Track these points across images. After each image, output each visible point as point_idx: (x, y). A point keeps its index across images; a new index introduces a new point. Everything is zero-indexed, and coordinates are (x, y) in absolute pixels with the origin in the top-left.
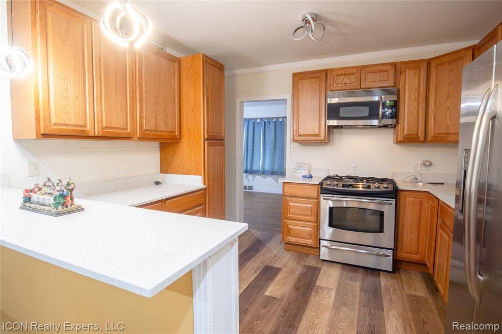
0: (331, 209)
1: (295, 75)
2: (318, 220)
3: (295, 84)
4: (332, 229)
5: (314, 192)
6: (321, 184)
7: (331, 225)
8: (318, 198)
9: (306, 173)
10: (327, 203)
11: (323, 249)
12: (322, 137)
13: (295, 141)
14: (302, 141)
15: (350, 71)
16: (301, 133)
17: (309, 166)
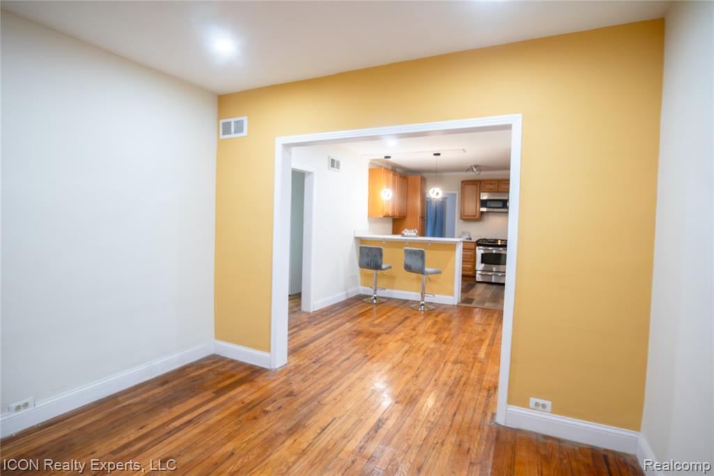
0: (482, 255)
1: (463, 182)
2: (475, 262)
3: (463, 188)
4: (483, 265)
5: (472, 246)
6: (477, 242)
7: (482, 262)
8: (475, 249)
9: (468, 237)
10: (480, 251)
11: (477, 275)
12: (478, 217)
13: (461, 218)
14: (467, 219)
15: (493, 182)
16: (466, 214)
17: (469, 233)
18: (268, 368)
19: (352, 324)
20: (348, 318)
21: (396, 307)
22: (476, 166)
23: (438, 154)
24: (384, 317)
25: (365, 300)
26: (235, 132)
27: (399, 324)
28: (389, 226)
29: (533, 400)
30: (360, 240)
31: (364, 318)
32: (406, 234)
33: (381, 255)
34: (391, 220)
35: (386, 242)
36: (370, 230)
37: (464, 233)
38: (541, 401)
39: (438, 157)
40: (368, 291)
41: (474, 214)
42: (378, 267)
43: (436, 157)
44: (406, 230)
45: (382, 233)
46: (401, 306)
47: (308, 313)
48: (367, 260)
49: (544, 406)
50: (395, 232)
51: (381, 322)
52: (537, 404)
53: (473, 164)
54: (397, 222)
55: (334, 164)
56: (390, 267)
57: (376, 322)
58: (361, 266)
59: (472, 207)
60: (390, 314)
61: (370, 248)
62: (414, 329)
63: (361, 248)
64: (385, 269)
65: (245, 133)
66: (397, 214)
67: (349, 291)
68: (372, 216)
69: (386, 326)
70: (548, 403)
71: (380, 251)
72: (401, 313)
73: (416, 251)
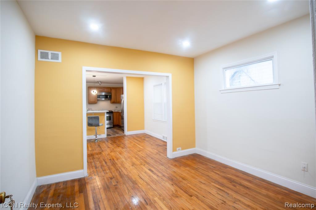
1: (88, 87)
13: (89, 103)
14: (91, 103)
15: (102, 88)
16: (91, 101)
17: (91, 109)
18: (83, 177)
22: (100, 81)
23: (95, 76)
26: (52, 59)
29: (177, 149)
38: (179, 148)
39: (95, 77)
41: (95, 101)
43: (94, 77)
49: (180, 149)
52: (178, 149)
65: (60, 60)
70: (180, 148)
73: (95, 117)
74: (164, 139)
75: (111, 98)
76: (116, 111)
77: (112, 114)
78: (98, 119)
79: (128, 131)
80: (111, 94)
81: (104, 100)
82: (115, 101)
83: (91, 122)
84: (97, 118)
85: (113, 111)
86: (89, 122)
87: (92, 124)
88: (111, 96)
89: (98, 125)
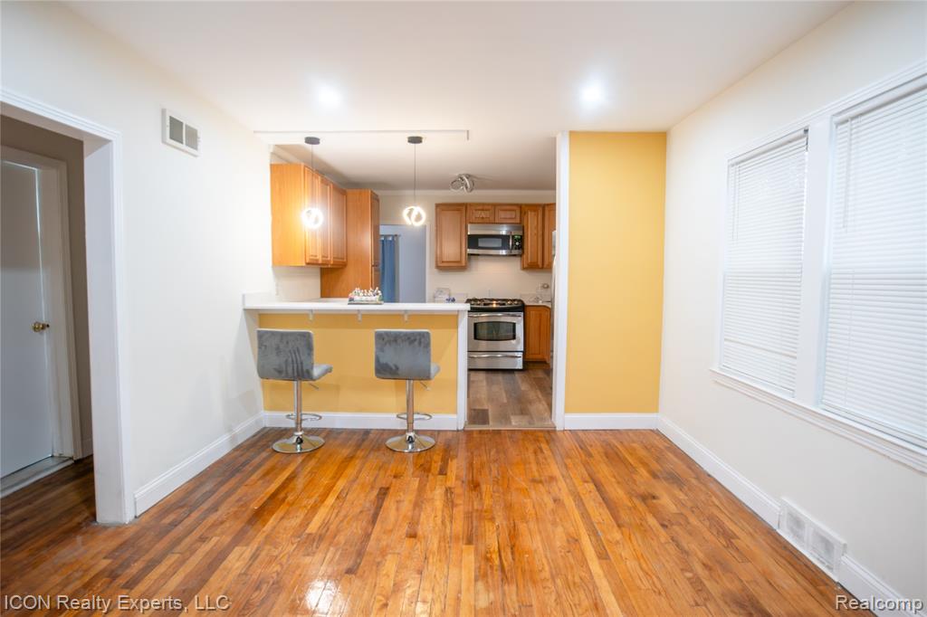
1: (438, 206)
3: (439, 217)
7: (476, 338)
9: (448, 296)
12: (462, 264)
13: (438, 267)
14: (444, 267)
15: (486, 207)
16: (445, 260)
17: (448, 290)
19: (248, 551)
20: (238, 525)
21: (350, 458)
22: (468, 176)
23: (419, 140)
24: (331, 500)
25: (276, 446)
27: (373, 521)
28: (314, 283)
30: (258, 316)
31: (279, 513)
32: (357, 298)
33: (310, 347)
34: (317, 271)
35: (315, 315)
36: (277, 291)
37: (440, 291)
40: (281, 419)
41: (458, 259)
42: (302, 374)
44: (357, 290)
45: (304, 300)
46: (360, 453)
47: (119, 529)
48: (275, 361)
50: (326, 293)
51: (326, 524)
53: (462, 172)
54: (331, 275)
55: (177, 131)
56: (329, 371)
57: (314, 527)
58: (263, 374)
59: (453, 248)
60: (341, 484)
61: (282, 334)
62: (413, 536)
63: (261, 335)
64: (319, 377)
66: (330, 259)
67: (237, 430)
68: (282, 265)
69: (341, 538)
71: (306, 338)
72: (366, 477)
73: (413, 334)
74: (798, 537)
75: (521, 247)
76: (540, 303)
77: (522, 314)
78: (428, 345)
79: (567, 410)
80: (520, 233)
81: (506, 256)
82: (540, 263)
83: (390, 358)
84: (421, 341)
85: (527, 303)
86: (383, 360)
87: (397, 368)
88: (521, 240)
89: (424, 376)
